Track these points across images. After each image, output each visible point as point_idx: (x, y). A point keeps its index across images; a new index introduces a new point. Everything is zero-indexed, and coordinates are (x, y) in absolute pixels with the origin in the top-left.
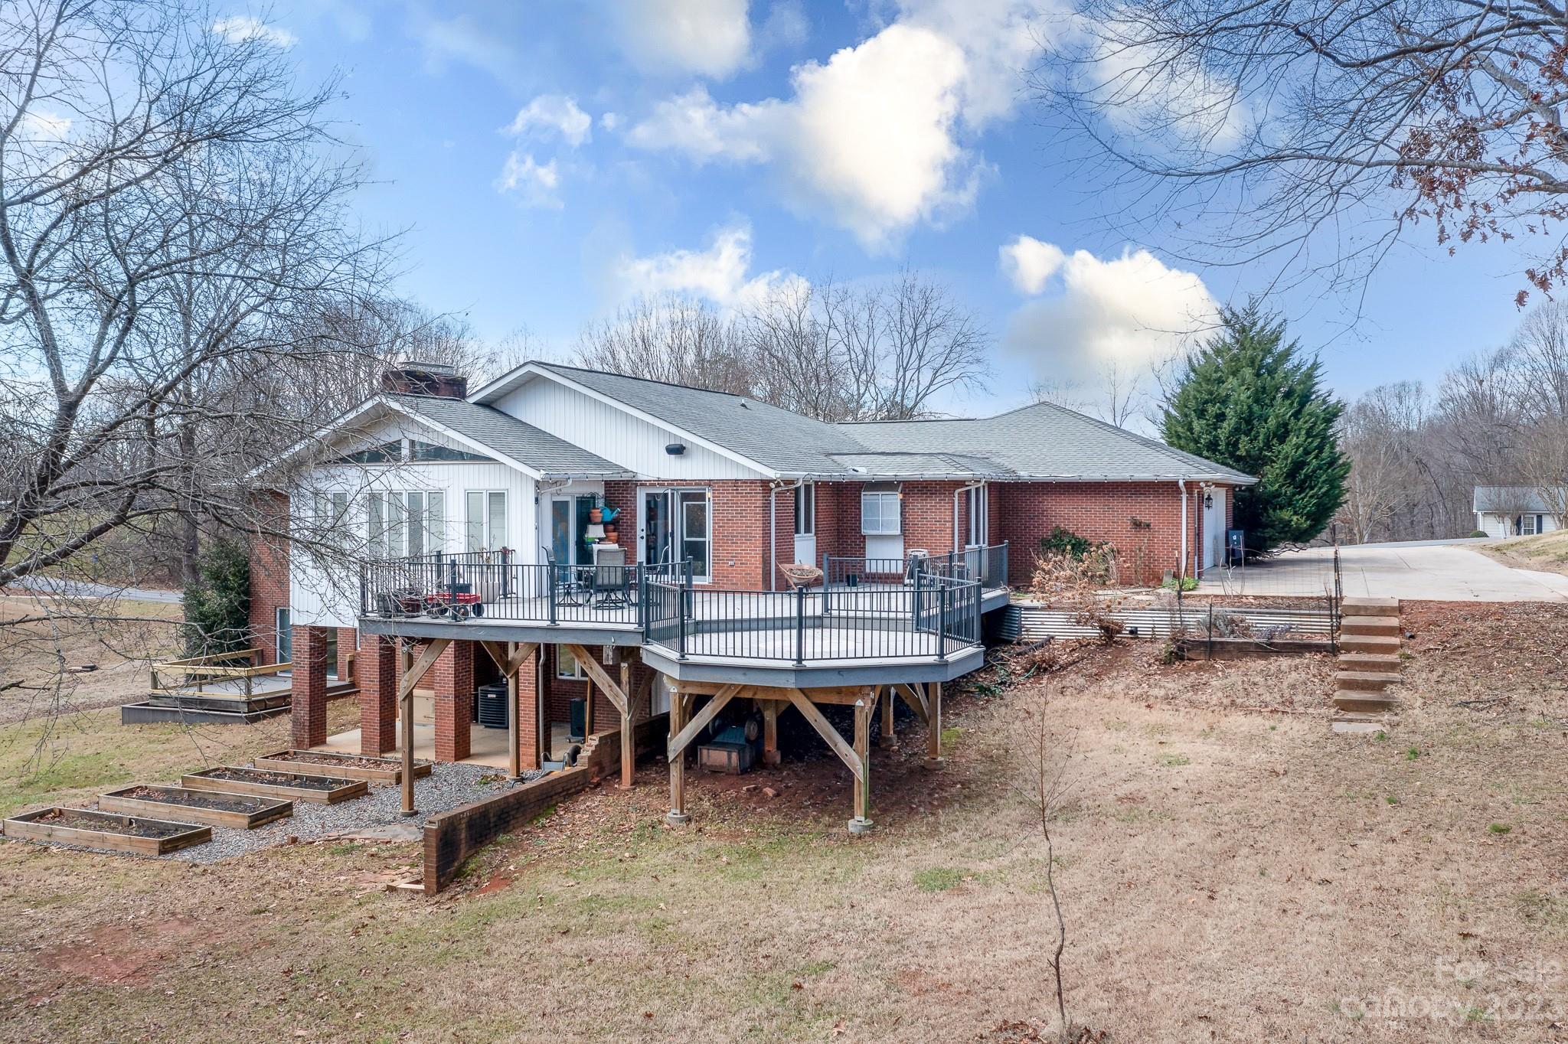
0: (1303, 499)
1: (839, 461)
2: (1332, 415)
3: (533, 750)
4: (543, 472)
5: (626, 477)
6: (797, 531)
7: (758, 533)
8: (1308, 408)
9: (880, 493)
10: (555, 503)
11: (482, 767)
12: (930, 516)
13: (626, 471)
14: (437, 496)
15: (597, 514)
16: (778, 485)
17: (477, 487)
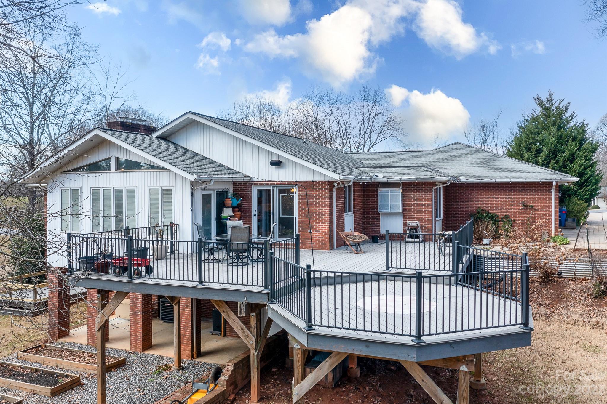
0: (582, 192)
1: (365, 171)
2: (594, 149)
3: (190, 347)
4: (195, 176)
5: (246, 180)
6: (345, 212)
7: (327, 214)
8: (585, 145)
9: (390, 189)
10: (203, 195)
11: (158, 356)
12: (419, 202)
13: (246, 176)
14: (132, 192)
15: (229, 202)
16: (338, 184)
17: (155, 185)
